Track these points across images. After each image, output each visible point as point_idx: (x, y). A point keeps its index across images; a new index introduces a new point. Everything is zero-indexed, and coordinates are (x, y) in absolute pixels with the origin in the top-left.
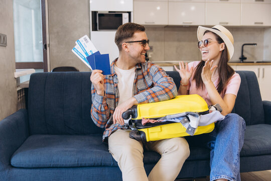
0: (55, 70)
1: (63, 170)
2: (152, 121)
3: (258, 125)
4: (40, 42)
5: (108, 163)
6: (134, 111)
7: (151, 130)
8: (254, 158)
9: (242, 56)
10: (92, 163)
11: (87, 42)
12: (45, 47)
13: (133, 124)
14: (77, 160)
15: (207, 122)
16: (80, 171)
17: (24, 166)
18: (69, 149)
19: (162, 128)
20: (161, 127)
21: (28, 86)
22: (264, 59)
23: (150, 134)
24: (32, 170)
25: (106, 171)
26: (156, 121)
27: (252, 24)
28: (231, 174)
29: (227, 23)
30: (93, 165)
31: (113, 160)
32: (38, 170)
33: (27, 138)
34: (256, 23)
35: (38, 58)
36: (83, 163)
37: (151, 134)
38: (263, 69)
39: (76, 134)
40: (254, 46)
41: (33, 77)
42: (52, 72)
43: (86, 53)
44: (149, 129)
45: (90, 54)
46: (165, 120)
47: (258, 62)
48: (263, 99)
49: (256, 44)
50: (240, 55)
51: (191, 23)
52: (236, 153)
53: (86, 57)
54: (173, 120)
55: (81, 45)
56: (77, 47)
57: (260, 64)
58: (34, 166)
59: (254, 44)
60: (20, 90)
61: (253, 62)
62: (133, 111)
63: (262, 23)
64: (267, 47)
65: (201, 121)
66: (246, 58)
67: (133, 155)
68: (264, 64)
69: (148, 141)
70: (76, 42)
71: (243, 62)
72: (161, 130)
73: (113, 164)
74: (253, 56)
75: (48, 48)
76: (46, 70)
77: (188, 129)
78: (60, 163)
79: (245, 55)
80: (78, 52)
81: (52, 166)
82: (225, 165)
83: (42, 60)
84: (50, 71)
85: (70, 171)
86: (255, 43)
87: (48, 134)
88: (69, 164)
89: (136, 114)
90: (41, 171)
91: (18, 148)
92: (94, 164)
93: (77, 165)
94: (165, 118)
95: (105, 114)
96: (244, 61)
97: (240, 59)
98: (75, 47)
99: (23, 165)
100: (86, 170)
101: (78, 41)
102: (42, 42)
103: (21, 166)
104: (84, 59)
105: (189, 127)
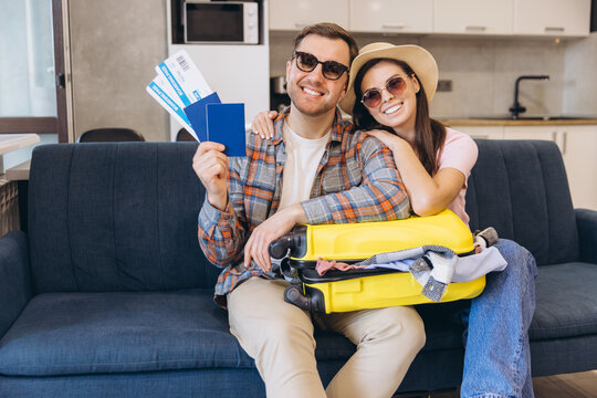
0: (86, 137)
1: (122, 380)
2: (341, 267)
3: (566, 266)
4: (49, 70)
5: (229, 361)
6: (300, 241)
7: (337, 286)
8: (565, 342)
9: (517, 103)
10: (191, 361)
11: (186, 68)
12: (62, 81)
13: (292, 269)
14: (154, 357)
15: (472, 274)
16: (162, 382)
17: (25, 373)
18: (135, 329)
19: (365, 285)
20: (362, 283)
21: (27, 177)
22: (565, 112)
23: (334, 297)
24: (47, 382)
25: (226, 380)
26: (350, 267)
27: (539, 31)
28: (507, 388)
29: (484, 29)
30: (193, 365)
31: (242, 353)
32: (60, 382)
33: (28, 301)
34: (548, 29)
35: (44, 107)
36: (170, 362)
37: (338, 297)
38: (565, 135)
39: (146, 290)
40: (542, 81)
41: (39, 154)
42: (78, 142)
43: (184, 98)
44: (334, 284)
45: (193, 100)
46: (372, 266)
47: (552, 119)
48: (577, 205)
49: (548, 77)
50: (510, 102)
51: (401, 27)
52: (517, 338)
53: (183, 106)
54: (391, 266)
55: (169, 75)
56: (160, 79)
57: (558, 122)
58: (50, 372)
59: (544, 77)
60: (6, 185)
61: (541, 119)
62: (296, 239)
63: (562, 30)
64: (572, 83)
65: (459, 271)
66: (523, 110)
67: (293, 343)
68: (567, 122)
69: (328, 311)
70: (157, 68)
71: (518, 119)
72: (362, 289)
73: (242, 363)
74: (540, 105)
75: (68, 85)
76: (63, 137)
77: (428, 285)
78: (114, 364)
79: (523, 102)
80: (161, 92)
81: (94, 369)
82: (494, 367)
83: (53, 113)
84: (73, 139)
85: (140, 381)
86: (545, 74)
87: (79, 290)
88: (135, 365)
89: (302, 248)
90: (69, 382)
91: (7, 329)
92: (197, 363)
93: (155, 368)
94: (373, 260)
95: (224, 247)
96: (521, 115)
97: (511, 110)
98: (156, 80)
99: (22, 369)
100: (177, 379)
101: (162, 65)
102: (53, 68)
103: (20, 373)
104: (179, 112)
105: (431, 281)
